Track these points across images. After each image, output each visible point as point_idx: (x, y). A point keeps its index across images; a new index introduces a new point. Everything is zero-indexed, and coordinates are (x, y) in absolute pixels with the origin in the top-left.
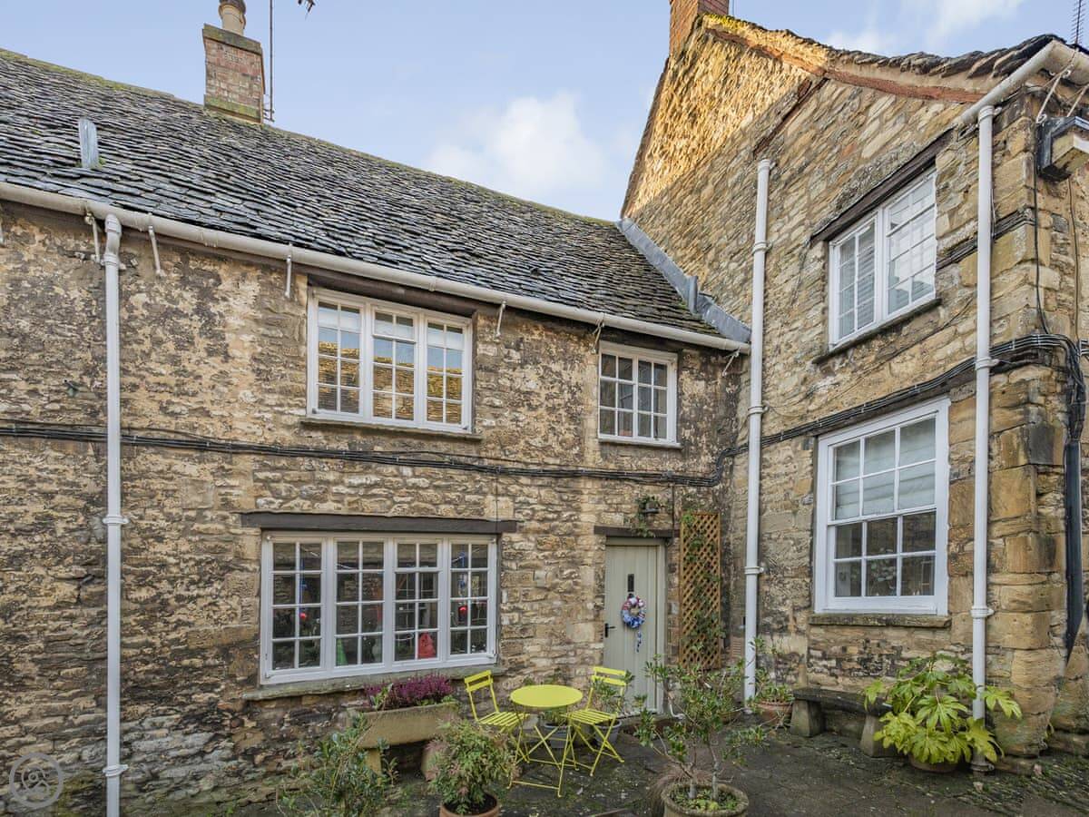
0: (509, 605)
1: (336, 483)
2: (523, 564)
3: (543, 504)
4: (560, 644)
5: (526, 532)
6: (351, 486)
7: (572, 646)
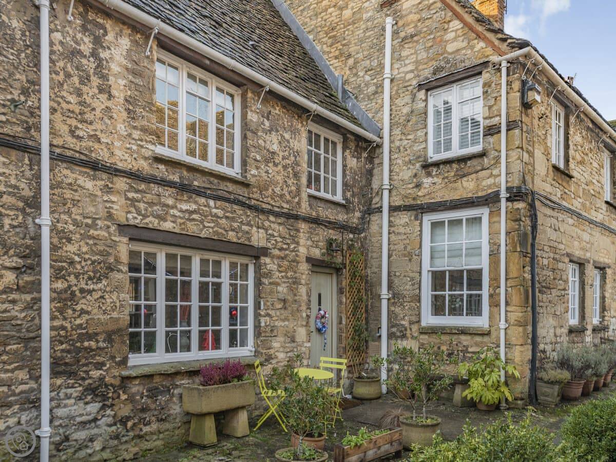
0: (264, 311)
1: (172, 208)
2: (271, 281)
3: (281, 237)
4: (289, 342)
5: (273, 257)
6: (181, 211)
7: (296, 344)
